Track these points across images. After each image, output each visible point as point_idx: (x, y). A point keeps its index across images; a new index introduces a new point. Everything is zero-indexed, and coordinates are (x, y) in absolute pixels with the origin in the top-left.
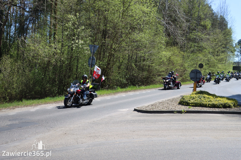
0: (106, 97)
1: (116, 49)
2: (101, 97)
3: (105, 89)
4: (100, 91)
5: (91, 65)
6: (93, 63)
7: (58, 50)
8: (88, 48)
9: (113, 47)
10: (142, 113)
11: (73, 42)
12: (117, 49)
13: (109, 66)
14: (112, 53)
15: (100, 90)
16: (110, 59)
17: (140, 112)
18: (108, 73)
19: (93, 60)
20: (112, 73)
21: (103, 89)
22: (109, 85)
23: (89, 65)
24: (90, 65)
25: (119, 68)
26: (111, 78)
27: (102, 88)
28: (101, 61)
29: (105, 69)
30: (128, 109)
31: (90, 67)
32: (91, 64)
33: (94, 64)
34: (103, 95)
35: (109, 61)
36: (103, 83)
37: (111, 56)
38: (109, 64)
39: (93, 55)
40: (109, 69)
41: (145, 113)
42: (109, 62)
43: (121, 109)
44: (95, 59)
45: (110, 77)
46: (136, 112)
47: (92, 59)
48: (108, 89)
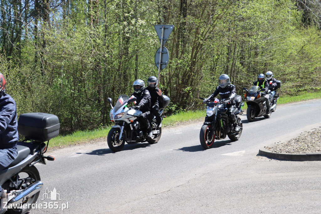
0: (193, 126)
1: (206, 35)
2: (182, 126)
3: (189, 109)
4: (180, 114)
5: (161, 65)
6: (163, 61)
7: (98, 39)
8: (154, 33)
9: (202, 30)
10: (279, 161)
11: (125, 23)
12: (208, 34)
13: (194, 67)
14: (200, 42)
15: (182, 113)
16: (196, 54)
17: (274, 159)
18: (193, 79)
19: (164, 55)
20: (200, 79)
21: (185, 110)
22: (196, 103)
23: (157, 65)
24: (159, 65)
25: (212, 69)
26: (198, 90)
27: (184, 108)
28: (180, 58)
29: (188, 73)
30: (243, 152)
31: (159, 68)
32: (160, 62)
33: (167, 62)
34: (188, 122)
35: (195, 58)
36: (186, 99)
37: (197, 49)
38: (194, 63)
39: (163, 45)
40: (194, 73)
41: (287, 160)
42: (194, 60)
43: (230, 152)
44: (167, 53)
45: (197, 88)
46: (265, 158)
47: (162, 54)
48: (194, 109)
